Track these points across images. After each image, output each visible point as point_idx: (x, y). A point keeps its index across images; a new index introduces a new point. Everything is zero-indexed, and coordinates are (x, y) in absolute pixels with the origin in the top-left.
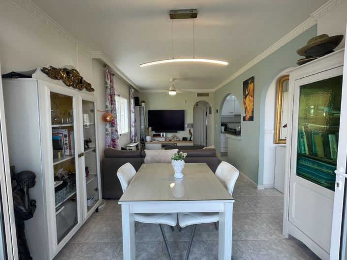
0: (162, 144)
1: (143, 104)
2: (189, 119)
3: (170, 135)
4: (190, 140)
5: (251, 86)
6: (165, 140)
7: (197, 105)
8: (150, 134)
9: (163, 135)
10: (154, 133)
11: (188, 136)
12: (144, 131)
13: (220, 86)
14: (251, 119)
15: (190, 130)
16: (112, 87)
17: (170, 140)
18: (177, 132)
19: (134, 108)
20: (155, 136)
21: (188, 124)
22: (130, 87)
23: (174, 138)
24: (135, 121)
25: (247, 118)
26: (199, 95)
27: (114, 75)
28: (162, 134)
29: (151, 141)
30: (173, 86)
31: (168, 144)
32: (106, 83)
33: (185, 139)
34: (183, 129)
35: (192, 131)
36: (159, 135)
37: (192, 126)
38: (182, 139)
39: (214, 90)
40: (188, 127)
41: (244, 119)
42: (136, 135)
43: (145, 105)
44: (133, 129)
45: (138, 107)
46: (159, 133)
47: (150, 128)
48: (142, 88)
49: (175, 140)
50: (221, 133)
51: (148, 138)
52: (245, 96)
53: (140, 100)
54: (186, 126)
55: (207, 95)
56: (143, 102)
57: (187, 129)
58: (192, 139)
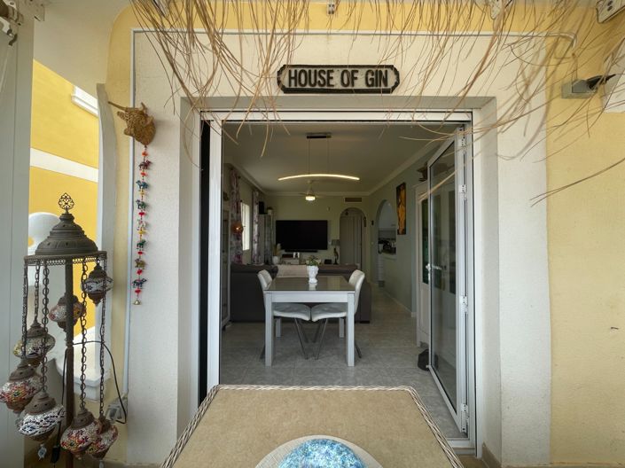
1: (270, 212)
2: (334, 233)
3: (306, 256)
4: (336, 263)
5: (403, 193)
6: (300, 263)
7: (347, 214)
8: (278, 252)
9: (296, 256)
10: (283, 252)
11: (333, 258)
12: (269, 249)
13: (376, 189)
14: (404, 232)
15: (335, 249)
16: (238, 193)
18: (316, 252)
19: (258, 217)
20: (284, 256)
21: (333, 241)
22: (254, 189)
24: (259, 236)
25: (400, 232)
26: (348, 200)
27: (239, 178)
28: (294, 254)
29: (279, 264)
30: (311, 189)
32: (232, 188)
33: (327, 262)
34: (325, 247)
35: (338, 250)
36: (292, 256)
37: (338, 243)
38: (323, 262)
39: (368, 194)
40: (332, 244)
41: (398, 233)
42: (259, 254)
43: (273, 213)
44: (255, 246)
45: (263, 215)
46: (290, 253)
47: (279, 245)
48: (268, 190)
50: (379, 252)
51: (276, 259)
52: (399, 205)
53: (266, 207)
54: (330, 243)
55: (359, 200)
56: (270, 208)
57: (331, 248)
58: (338, 261)
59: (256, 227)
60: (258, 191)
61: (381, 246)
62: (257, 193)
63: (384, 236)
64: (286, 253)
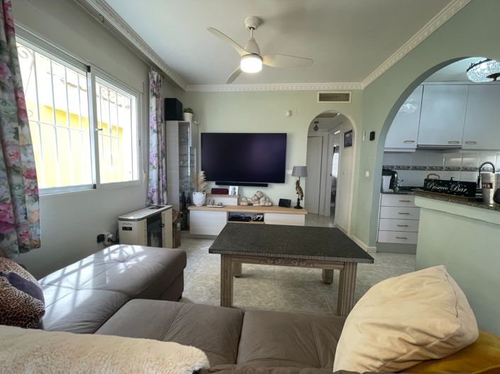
0: (229, 213)
1: (188, 117)
2: (297, 156)
3: (250, 192)
4: (298, 207)
6: (239, 204)
8: (202, 186)
10: (213, 185)
11: (293, 196)
15: (298, 183)
17: (250, 204)
18: (266, 186)
20: (215, 192)
21: (295, 168)
23: (259, 199)
26: (324, 97)
28: (231, 188)
29: (205, 205)
30: (253, 41)
31: (242, 213)
33: (284, 203)
34: (280, 178)
35: (302, 185)
36: (226, 192)
37: (304, 171)
38: (277, 202)
39: (362, 86)
40: (293, 175)
43: (193, 119)
44: (154, 174)
46: (225, 187)
49: (262, 204)
50: (382, 191)
51: (198, 198)
54: (289, 172)
55: (345, 97)
56: (190, 111)
57: (291, 180)
58: (302, 203)
59: (154, 138)
60: (158, 69)
61: (387, 179)
62: (155, 75)
63: (392, 162)
64: (217, 187)
